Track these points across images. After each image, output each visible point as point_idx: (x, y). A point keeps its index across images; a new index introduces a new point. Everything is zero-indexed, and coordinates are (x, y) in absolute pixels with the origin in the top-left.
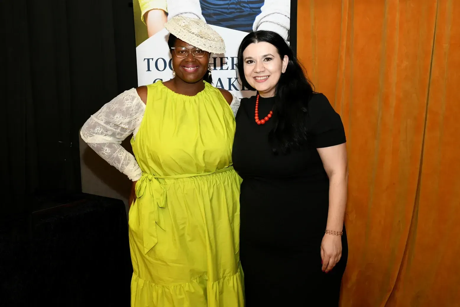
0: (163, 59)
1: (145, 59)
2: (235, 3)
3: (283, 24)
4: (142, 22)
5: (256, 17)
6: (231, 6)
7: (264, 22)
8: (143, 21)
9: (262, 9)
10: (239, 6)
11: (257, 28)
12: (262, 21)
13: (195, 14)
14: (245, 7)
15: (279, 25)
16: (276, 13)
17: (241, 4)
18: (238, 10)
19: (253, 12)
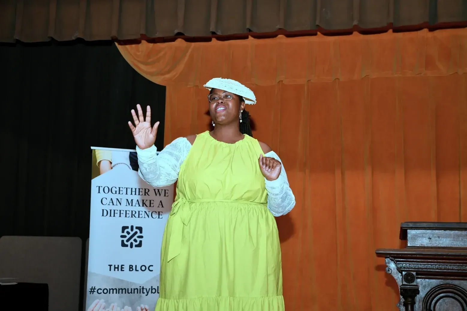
4: (97, 166)
13: (126, 164)
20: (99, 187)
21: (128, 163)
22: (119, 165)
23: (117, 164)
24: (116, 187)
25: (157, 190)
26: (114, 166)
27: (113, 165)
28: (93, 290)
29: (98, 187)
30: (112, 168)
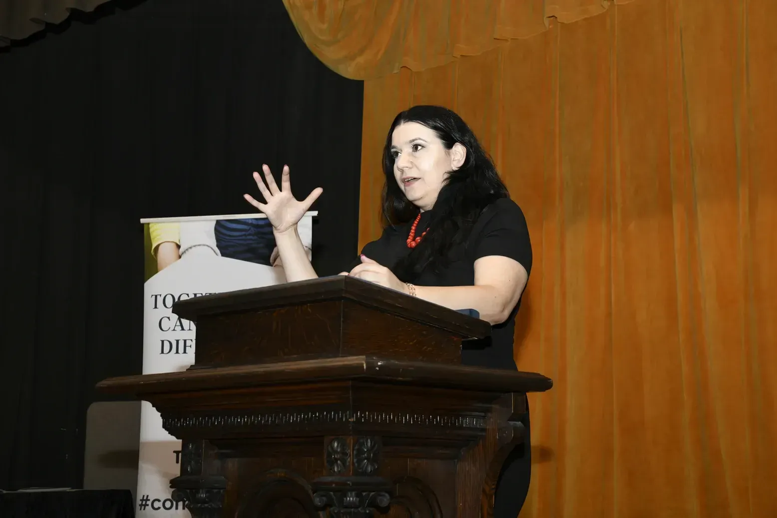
0: (172, 295)
1: (152, 296)
4: (153, 256)
8: (153, 254)
11: (275, 260)
13: (209, 246)
20: (156, 296)
21: (213, 242)
22: (193, 249)
23: (191, 248)
26: (185, 252)
27: (182, 250)
28: (144, 503)
29: (154, 296)
30: (180, 257)
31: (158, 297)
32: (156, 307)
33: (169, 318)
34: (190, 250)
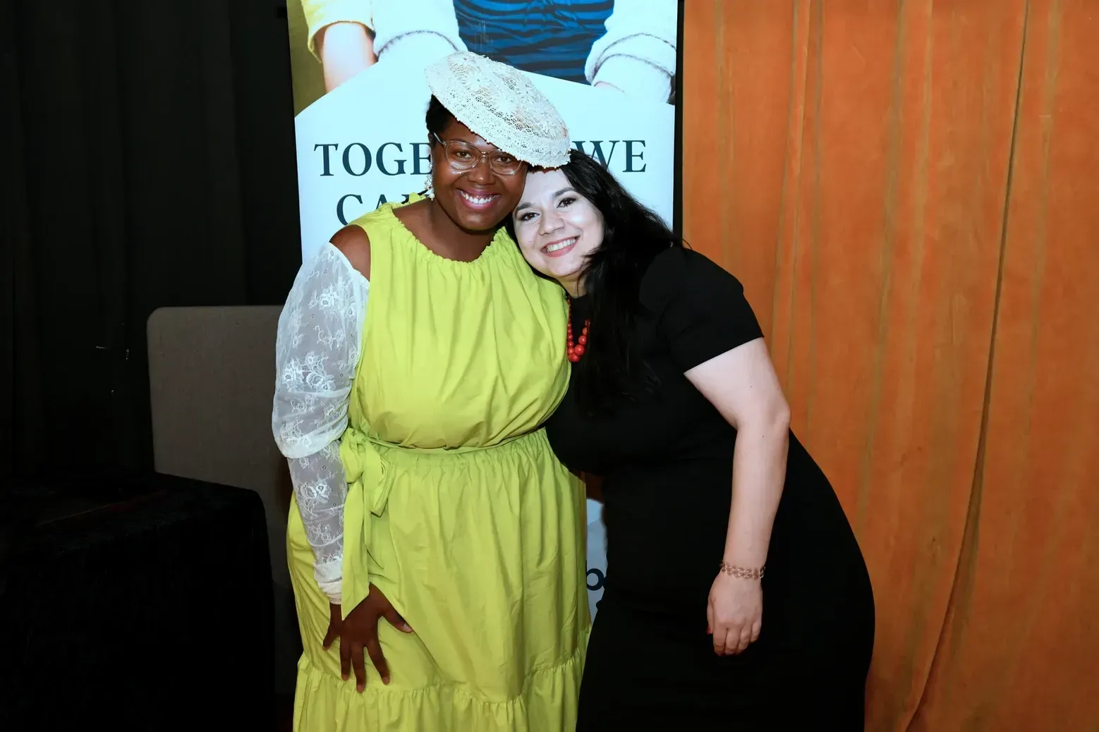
0: (363, 146)
1: (316, 146)
2: (542, 8)
3: (659, 63)
4: (311, 53)
5: (592, 44)
6: (532, 16)
7: (613, 56)
8: (311, 50)
9: (607, 23)
10: (550, 17)
11: (596, 71)
12: (607, 53)
13: (441, 35)
14: (565, 19)
15: (649, 63)
16: (643, 34)
17: (556, 13)
18: (548, 27)
19: (588, 32)
20: (326, 148)
21: (451, 26)
22: (406, 39)
23: (399, 38)
24: (399, 146)
25: (593, 146)
26: (386, 47)
27: (379, 42)
29: (321, 149)
30: (376, 59)
31: (331, 149)
32: (327, 172)
33: (359, 198)
34: (397, 43)
